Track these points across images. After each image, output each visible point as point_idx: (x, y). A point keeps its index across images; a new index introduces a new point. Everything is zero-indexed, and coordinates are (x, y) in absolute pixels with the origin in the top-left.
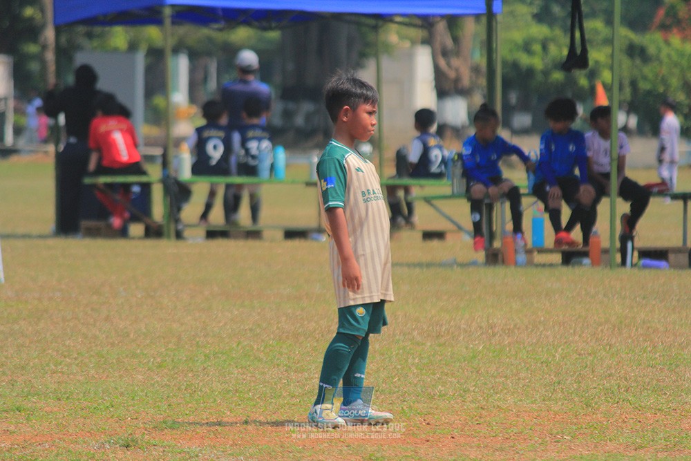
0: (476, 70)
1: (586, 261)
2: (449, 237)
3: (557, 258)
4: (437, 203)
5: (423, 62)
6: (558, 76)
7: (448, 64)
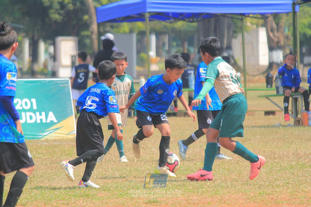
2: (277, 113)
4: (271, 98)
7: (274, 35)
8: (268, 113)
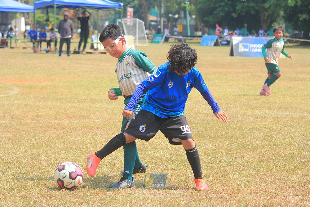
0: (31, 21)
1: (50, 53)
3: (45, 52)
4: (26, 43)
5: (23, 20)
6: (45, 22)
7: (27, 20)
8: (24, 48)
